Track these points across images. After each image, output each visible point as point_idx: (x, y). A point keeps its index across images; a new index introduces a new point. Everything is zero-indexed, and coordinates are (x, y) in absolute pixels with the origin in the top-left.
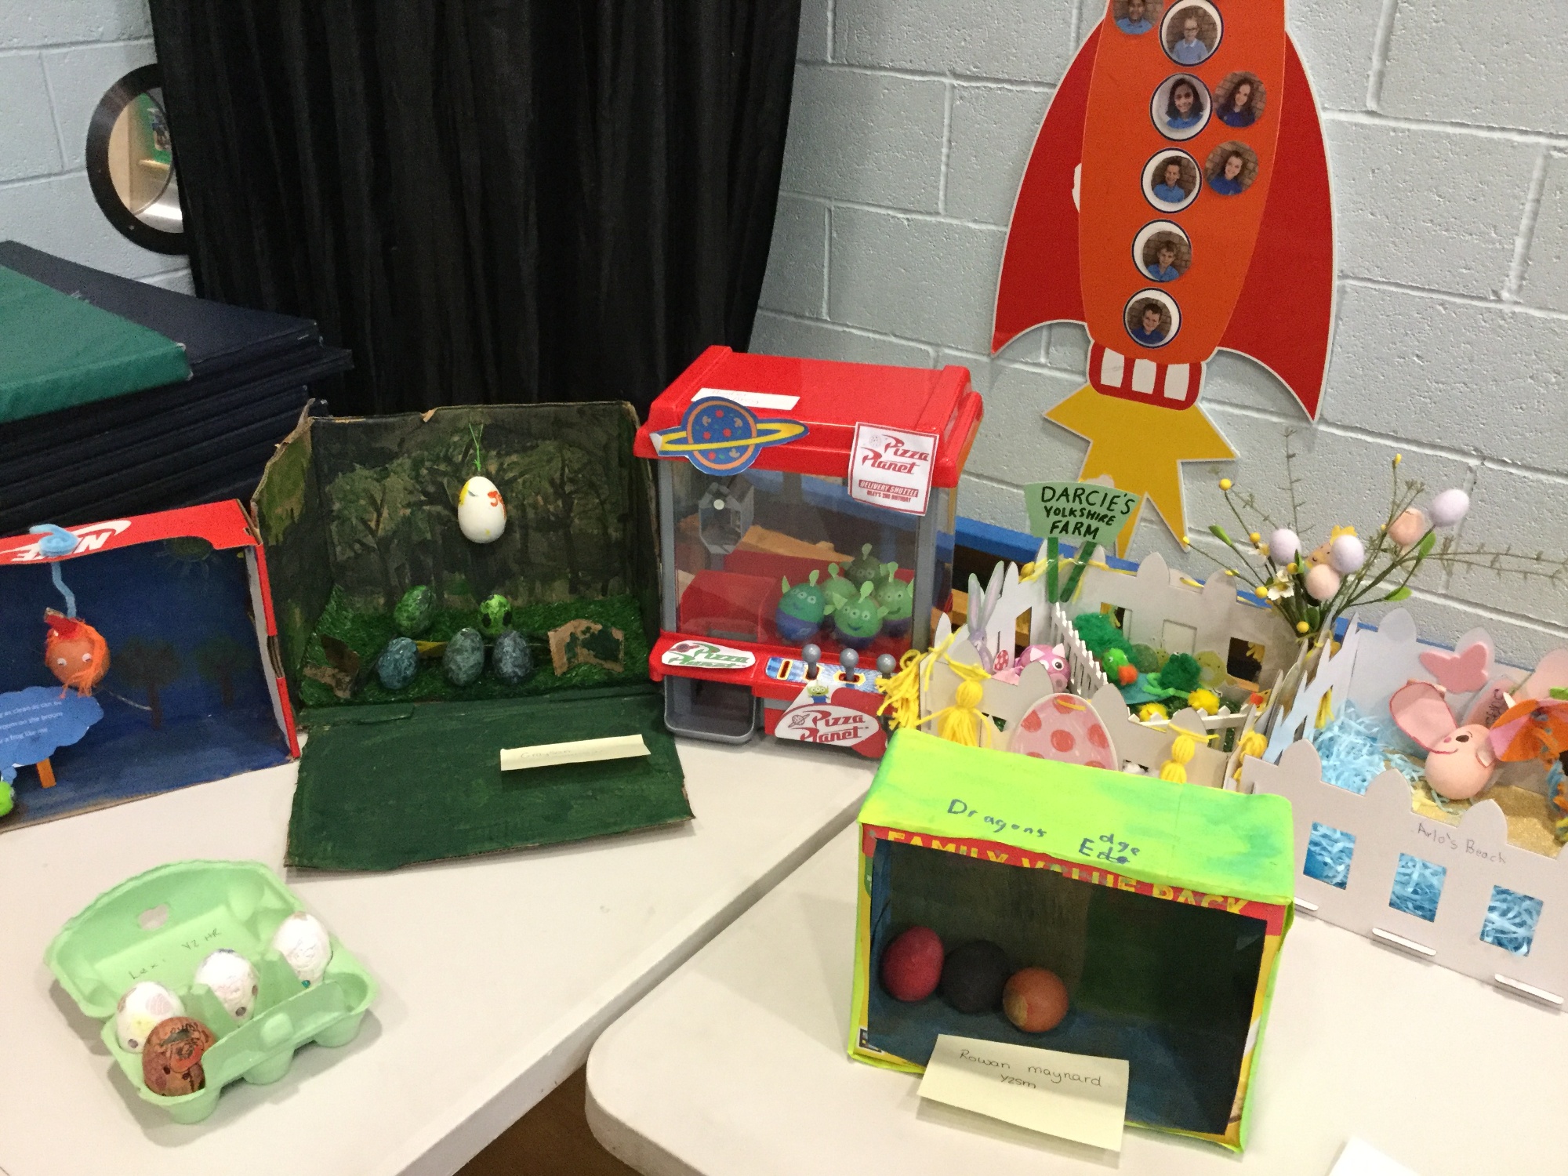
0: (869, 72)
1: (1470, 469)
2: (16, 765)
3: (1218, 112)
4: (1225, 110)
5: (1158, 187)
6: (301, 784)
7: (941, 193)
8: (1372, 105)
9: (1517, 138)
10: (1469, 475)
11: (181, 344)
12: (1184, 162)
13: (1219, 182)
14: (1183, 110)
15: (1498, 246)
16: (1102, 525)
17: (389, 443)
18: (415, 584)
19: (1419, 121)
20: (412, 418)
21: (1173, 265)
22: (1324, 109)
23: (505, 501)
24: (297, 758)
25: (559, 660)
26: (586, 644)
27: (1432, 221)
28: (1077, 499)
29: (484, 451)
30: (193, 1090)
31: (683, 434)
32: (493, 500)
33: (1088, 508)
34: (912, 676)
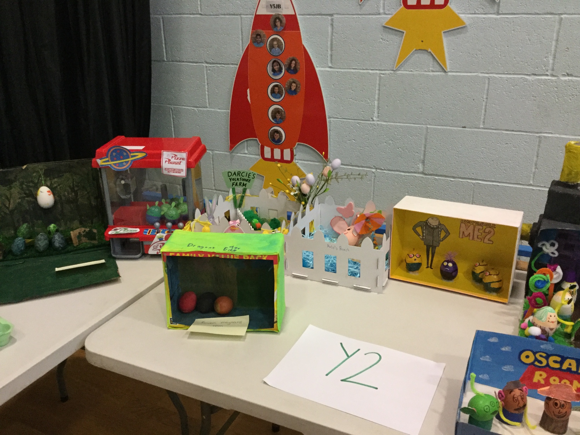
0: (179, 63)
1: (373, 172)
3: (287, 70)
4: (289, 69)
5: (273, 94)
7: (207, 101)
8: (330, 65)
9: (371, 71)
10: (373, 175)
12: (279, 86)
13: (290, 92)
14: (277, 70)
15: (370, 104)
16: (247, 183)
17: (11, 177)
18: (24, 222)
19: (343, 69)
20: (18, 168)
21: (280, 118)
22: (317, 67)
23: (54, 194)
25: (75, 241)
26: (84, 236)
27: (352, 99)
28: (239, 175)
29: (45, 178)
31: (107, 159)
32: (49, 193)
33: (242, 177)
34: (189, 228)
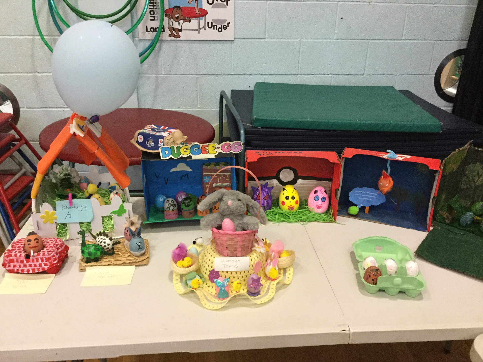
2: (361, 205)
6: (427, 238)
11: (441, 123)
24: (428, 232)
30: (373, 284)
